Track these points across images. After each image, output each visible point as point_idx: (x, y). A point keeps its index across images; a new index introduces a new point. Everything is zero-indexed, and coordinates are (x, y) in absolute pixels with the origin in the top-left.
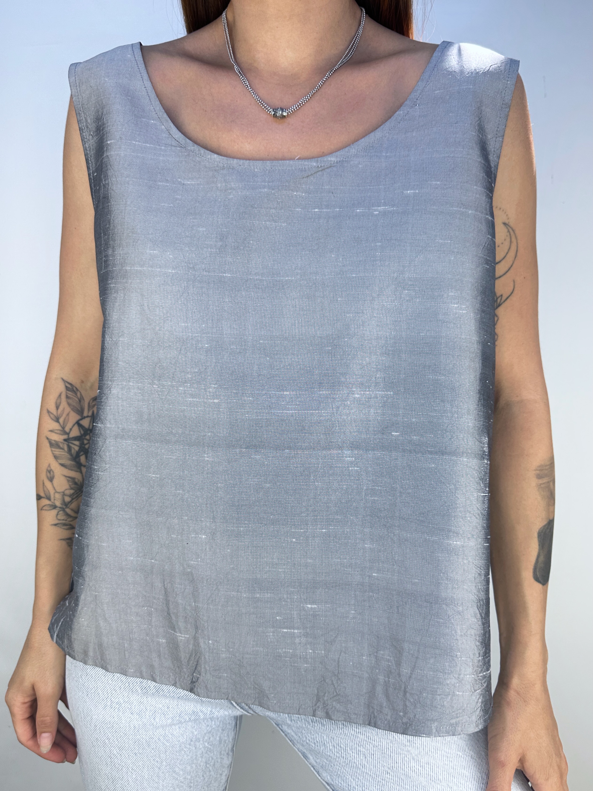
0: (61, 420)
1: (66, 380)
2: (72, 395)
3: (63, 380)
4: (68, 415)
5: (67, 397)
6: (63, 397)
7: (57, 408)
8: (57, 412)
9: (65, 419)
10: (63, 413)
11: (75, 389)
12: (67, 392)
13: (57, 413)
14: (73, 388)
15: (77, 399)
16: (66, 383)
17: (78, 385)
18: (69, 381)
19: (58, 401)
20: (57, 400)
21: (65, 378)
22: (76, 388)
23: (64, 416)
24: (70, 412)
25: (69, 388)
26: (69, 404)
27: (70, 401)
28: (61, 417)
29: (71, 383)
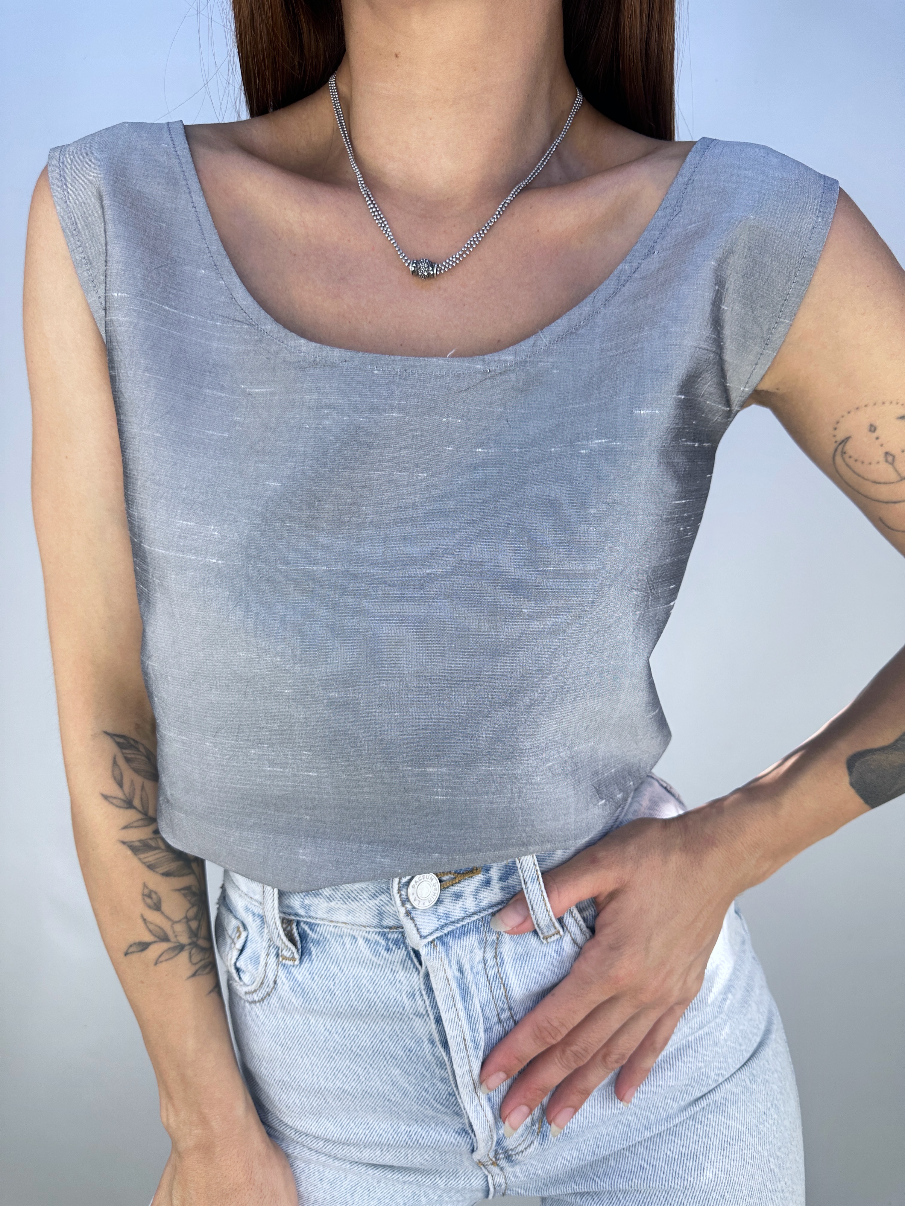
0: (137, 802)
1: (113, 733)
2: (133, 754)
3: (106, 733)
4: (143, 788)
5: (128, 760)
6: (121, 762)
7: (120, 784)
8: (123, 791)
9: (142, 799)
10: (134, 789)
11: (132, 742)
12: (124, 751)
13: (125, 794)
14: (129, 743)
15: (143, 758)
16: (114, 737)
17: (134, 735)
18: (119, 731)
19: (117, 772)
20: (113, 771)
21: (110, 730)
22: (134, 740)
23: (138, 793)
24: (143, 783)
25: (123, 743)
26: (136, 771)
27: (135, 765)
28: (133, 797)
29: (123, 734)
